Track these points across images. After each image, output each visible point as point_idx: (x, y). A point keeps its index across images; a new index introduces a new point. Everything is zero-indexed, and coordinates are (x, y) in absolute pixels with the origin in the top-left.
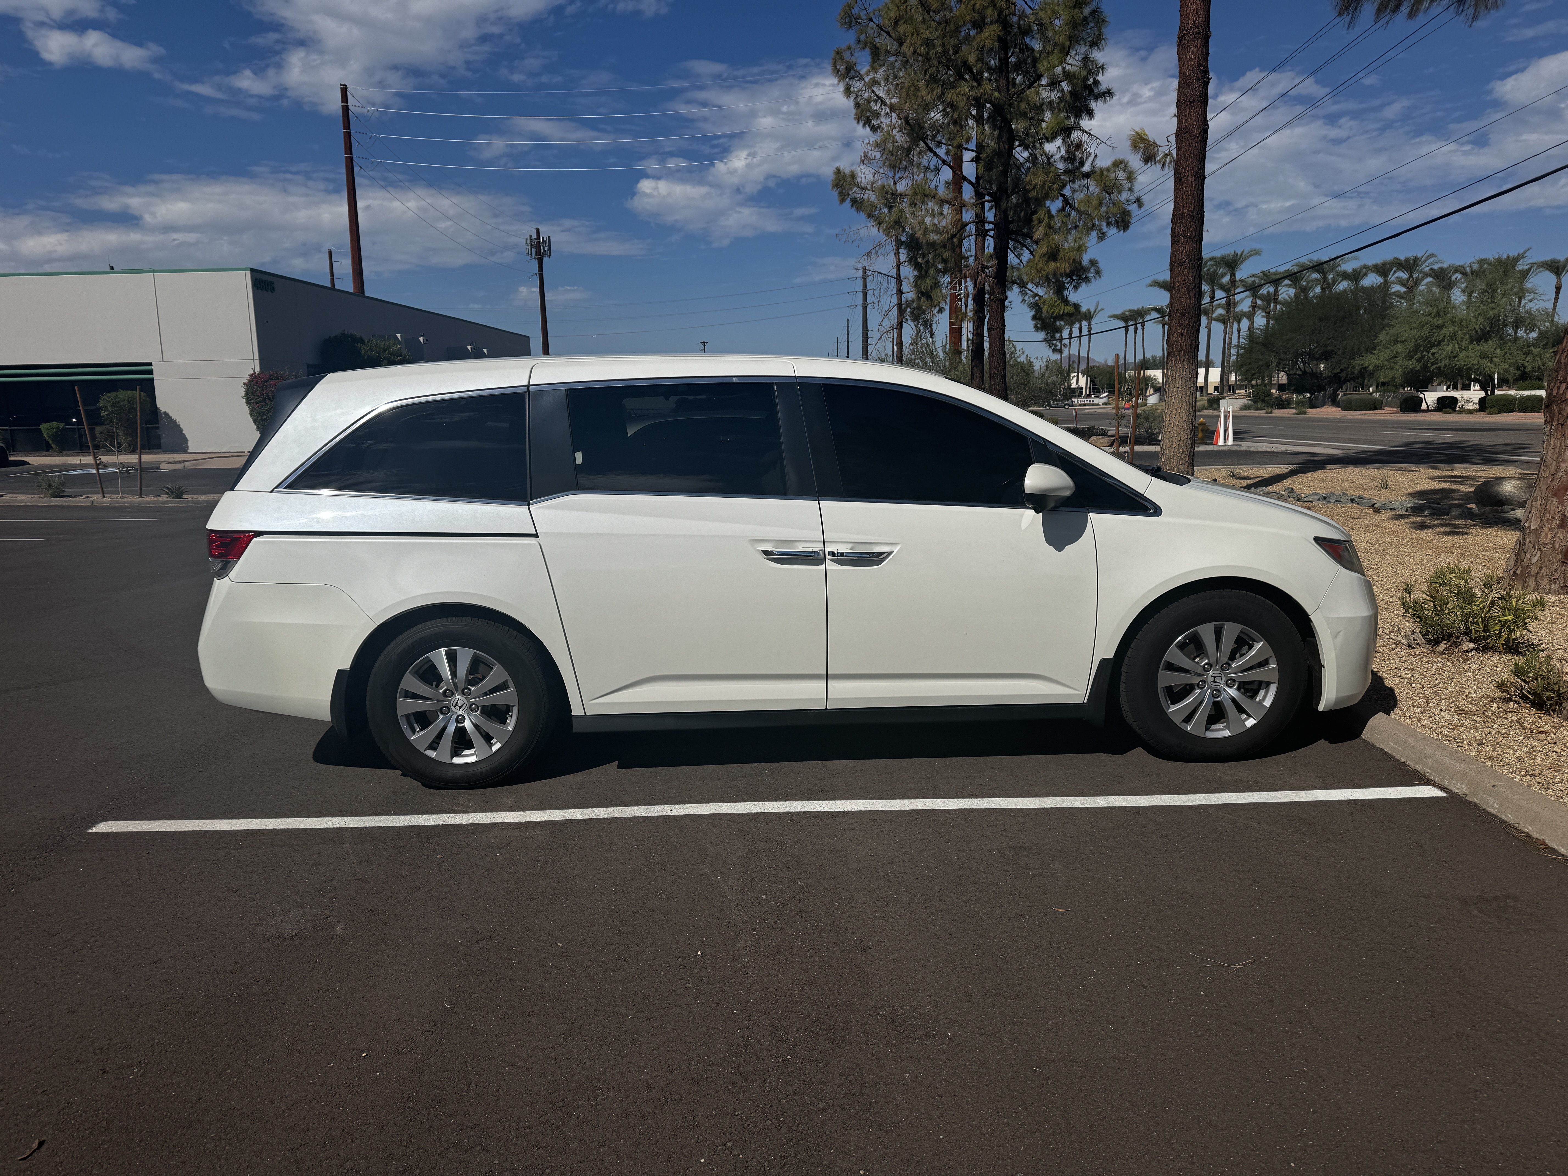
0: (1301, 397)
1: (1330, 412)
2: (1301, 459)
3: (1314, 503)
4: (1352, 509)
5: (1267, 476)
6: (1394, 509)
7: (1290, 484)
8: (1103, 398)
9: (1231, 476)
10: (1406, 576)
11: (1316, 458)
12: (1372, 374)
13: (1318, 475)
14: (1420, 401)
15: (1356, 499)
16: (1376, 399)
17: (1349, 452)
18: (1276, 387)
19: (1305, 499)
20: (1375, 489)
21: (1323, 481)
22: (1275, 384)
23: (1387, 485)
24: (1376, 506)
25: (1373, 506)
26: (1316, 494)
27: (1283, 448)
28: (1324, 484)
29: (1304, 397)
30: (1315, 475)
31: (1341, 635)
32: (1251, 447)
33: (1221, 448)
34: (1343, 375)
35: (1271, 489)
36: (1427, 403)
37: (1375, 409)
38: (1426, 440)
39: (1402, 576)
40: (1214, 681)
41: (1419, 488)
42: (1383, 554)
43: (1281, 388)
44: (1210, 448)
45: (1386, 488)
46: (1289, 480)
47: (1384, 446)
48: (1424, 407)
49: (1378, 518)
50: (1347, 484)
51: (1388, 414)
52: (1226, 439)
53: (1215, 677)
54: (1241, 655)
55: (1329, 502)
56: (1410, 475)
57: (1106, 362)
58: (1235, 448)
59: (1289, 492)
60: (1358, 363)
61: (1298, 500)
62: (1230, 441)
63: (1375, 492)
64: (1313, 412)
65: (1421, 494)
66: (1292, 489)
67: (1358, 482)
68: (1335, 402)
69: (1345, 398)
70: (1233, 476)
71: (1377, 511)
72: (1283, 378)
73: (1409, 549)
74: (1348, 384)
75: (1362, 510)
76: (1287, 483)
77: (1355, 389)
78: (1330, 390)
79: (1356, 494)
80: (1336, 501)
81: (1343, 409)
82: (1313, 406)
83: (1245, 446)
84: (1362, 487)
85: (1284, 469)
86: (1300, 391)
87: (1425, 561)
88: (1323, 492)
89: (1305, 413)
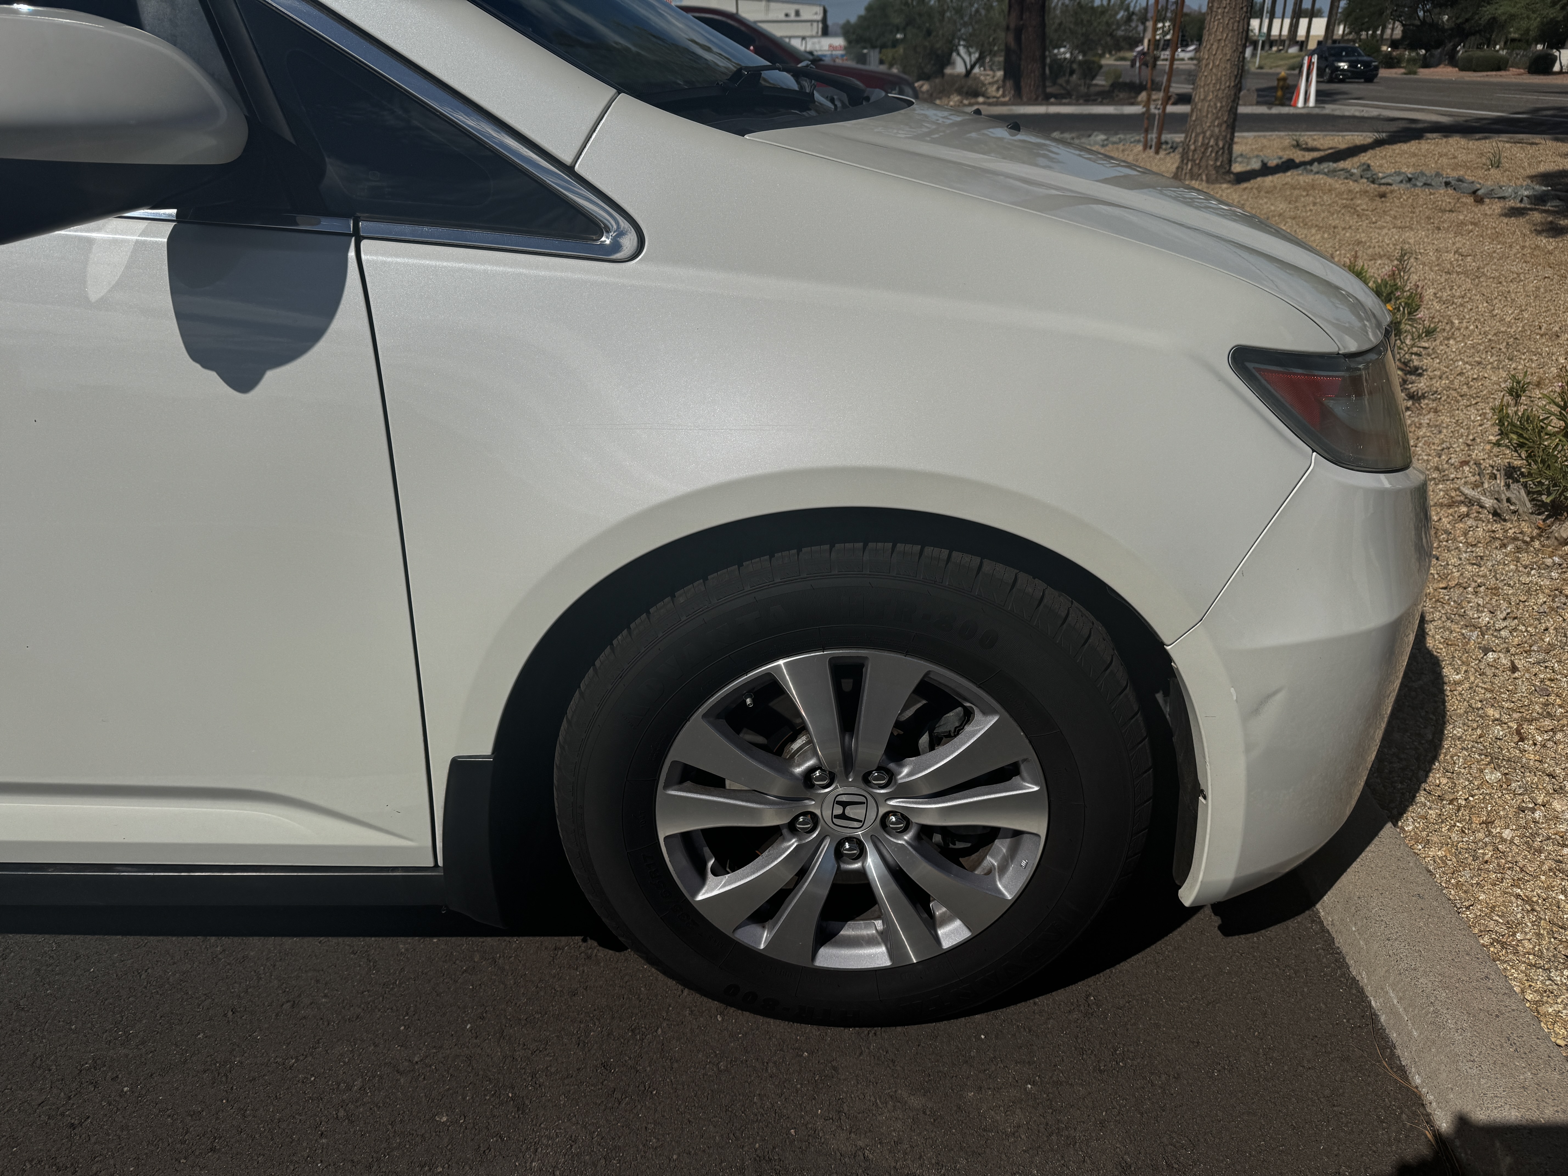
0: (1413, 54)
1: (1445, 73)
2: (1394, 127)
3: (1395, 187)
4: (1444, 197)
5: (1343, 146)
6: (1504, 198)
7: (1369, 159)
8: (1190, 51)
9: (1294, 146)
10: (1508, 319)
11: (1413, 126)
12: (1503, 26)
13: (1411, 147)
14: (1553, 60)
15: (1453, 183)
16: (1502, 57)
17: (1457, 119)
18: (1389, 43)
19: (1383, 181)
20: (1482, 168)
21: (1414, 155)
22: (1387, 40)
23: (1499, 162)
24: (1480, 193)
25: (1475, 192)
26: (1399, 174)
27: (1374, 112)
28: (1414, 160)
29: (1418, 54)
30: (1405, 147)
31: (1272, 711)
32: (1336, 110)
33: (1298, 111)
34: (1467, 26)
35: (1342, 164)
36: (1561, 63)
37: (1499, 69)
38: (1556, 105)
39: (1502, 320)
40: (843, 816)
41: (1543, 168)
42: (1477, 275)
43: (1394, 44)
44: (1285, 110)
45: (1498, 167)
46: (1370, 153)
47: (1502, 112)
48: (1557, 68)
49: (1479, 210)
50: (1444, 160)
51: (1513, 76)
52: (1306, 99)
53: (844, 804)
54: (934, 744)
55: (1415, 185)
56: (1531, 150)
57: (1200, 8)
58: (1317, 111)
59: (1364, 170)
60: (1487, 12)
61: (1373, 182)
62: (1312, 102)
63: (1480, 173)
64: (1425, 73)
65: (1545, 178)
66: (1369, 166)
67: (1462, 157)
68: (1452, 61)
69: (1466, 54)
70: (1298, 146)
71: (1479, 201)
72: (1398, 33)
73: (1517, 267)
74: (1473, 38)
75: (1458, 199)
76: (1364, 158)
77: (1479, 47)
78: (1449, 46)
79: (1455, 174)
80: (1425, 184)
81: (1462, 69)
82: (1426, 65)
83: (1329, 109)
84: (1465, 166)
85: (1365, 138)
86: (1413, 47)
87: (1542, 290)
88: (1409, 171)
89: (1415, 73)
